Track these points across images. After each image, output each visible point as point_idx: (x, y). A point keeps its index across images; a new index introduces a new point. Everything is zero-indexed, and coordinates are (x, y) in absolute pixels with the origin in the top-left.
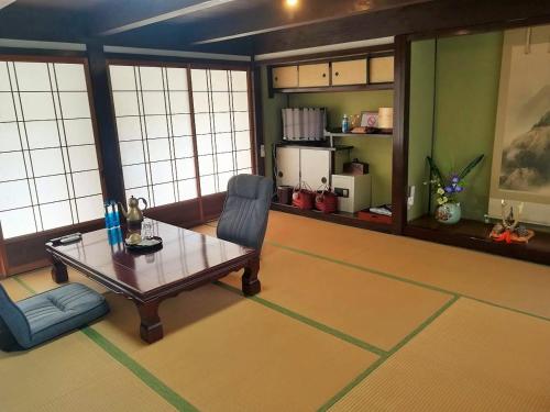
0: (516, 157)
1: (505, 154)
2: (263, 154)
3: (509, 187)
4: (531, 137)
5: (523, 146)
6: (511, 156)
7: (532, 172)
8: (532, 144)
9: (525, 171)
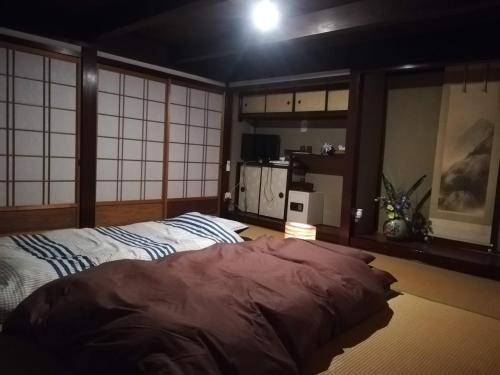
0: (454, 181)
1: (443, 178)
2: (228, 169)
3: (447, 208)
4: (467, 164)
5: (459, 171)
6: (449, 180)
7: (467, 195)
8: (467, 171)
9: (461, 194)
